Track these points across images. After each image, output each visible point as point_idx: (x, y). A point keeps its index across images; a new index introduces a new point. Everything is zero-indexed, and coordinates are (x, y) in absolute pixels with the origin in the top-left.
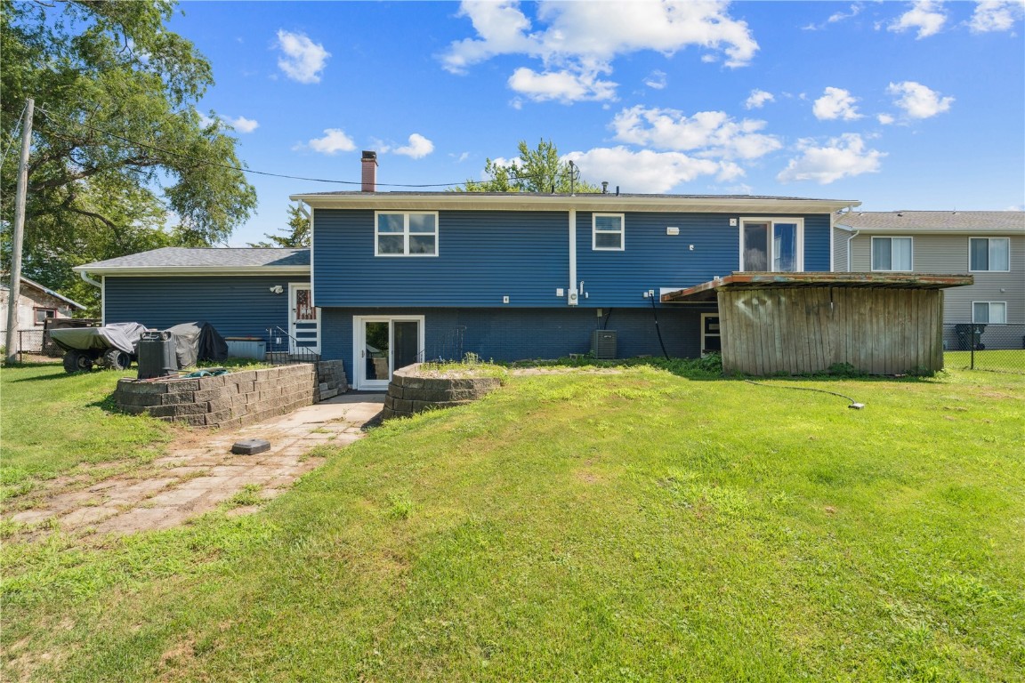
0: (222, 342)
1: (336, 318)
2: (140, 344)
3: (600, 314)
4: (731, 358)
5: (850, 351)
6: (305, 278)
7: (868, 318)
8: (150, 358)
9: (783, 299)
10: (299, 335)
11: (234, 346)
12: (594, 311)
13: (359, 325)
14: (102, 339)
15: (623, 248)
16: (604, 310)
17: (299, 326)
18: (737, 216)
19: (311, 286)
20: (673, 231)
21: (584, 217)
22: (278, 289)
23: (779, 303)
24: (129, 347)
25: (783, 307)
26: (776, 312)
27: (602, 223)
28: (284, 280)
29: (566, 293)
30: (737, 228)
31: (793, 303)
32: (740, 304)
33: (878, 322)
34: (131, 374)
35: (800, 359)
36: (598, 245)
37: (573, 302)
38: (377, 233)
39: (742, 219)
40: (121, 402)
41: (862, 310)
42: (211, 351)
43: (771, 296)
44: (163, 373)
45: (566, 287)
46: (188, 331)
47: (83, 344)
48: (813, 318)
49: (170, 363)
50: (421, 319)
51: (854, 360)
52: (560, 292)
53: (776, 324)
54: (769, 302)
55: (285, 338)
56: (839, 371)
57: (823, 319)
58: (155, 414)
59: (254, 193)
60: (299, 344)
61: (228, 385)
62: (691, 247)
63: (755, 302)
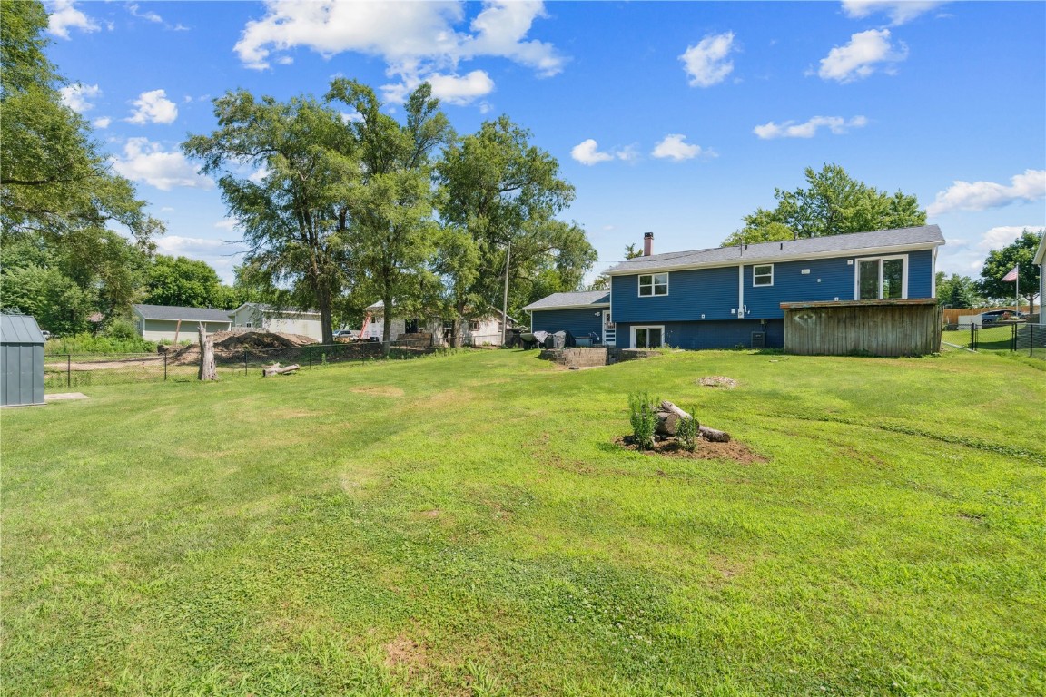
0: (573, 339)
1: (622, 327)
2: (546, 339)
3: (762, 322)
4: (790, 346)
5: (866, 343)
6: (608, 308)
7: (879, 324)
8: (549, 343)
9: (823, 315)
10: (607, 336)
11: (578, 341)
12: (759, 321)
13: (633, 330)
14: (534, 338)
15: (772, 284)
16: (765, 320)
17: (607, 331)
18: (853, 258)
19: (610, 312)
20: (806, 271)
21: (748, 268)
22: (598, 314)
23: (821, 316)
24: (543, 341)
25: (823, 319)
26: (818, 322)
27: (760, 271)
28: (600, 310)
29: (737, 311)
30: (853, 266)
31: (829, 317)
32: (797, 318)
33: (887, 327)
34: (544, 349)
35: (831, 347)
36: (756, 283)
37: (741, 316)
38: (639, 286)
39: (857, 260)
40: (542, 357)
41: (876, 319)
42: (570, 343)
43: (816, 313)
44: (553, 348)
45: (737, 308)
46: (561, 334)
47: (530, 339)
48: (842, 325)
49: (555, 345)
50: (663, 327)
51: (869, 348)
52: (733, 311)
53: (818, 328)
54: (814, 317)
55: (601, 338)
56: (855, 353)
57: (848, 325)
58: (551, 360)
59: (596, 254)
60: (607, 340)
61: (571, 353)
62: (819, 280)
63: (806, 317)
